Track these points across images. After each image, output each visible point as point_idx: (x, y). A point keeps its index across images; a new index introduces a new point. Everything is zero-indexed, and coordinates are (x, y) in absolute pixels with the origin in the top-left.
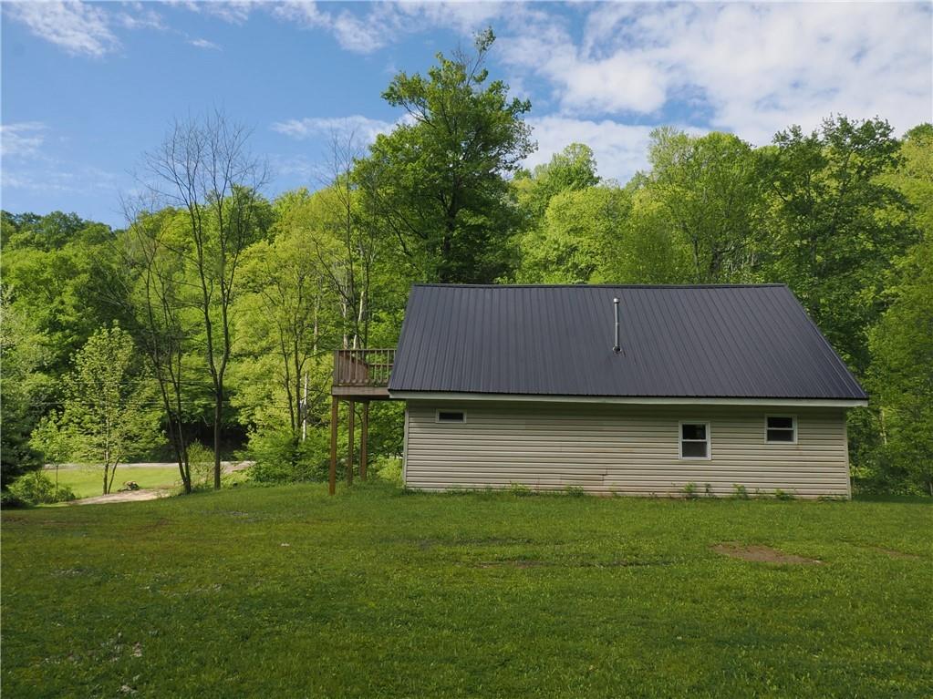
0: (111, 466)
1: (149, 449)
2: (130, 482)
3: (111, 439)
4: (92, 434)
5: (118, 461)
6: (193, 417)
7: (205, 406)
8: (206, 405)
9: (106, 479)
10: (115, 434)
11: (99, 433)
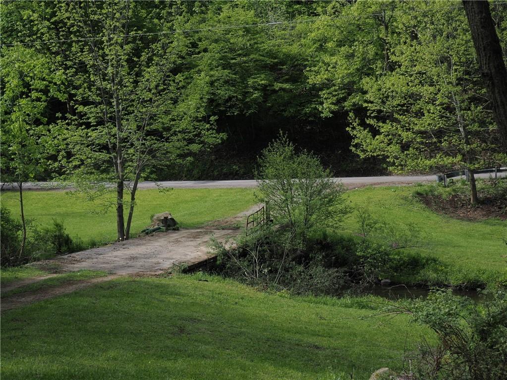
0: (129, 185)
1: (190, 154)
2: (162, 215)
3: (124, 135)
4: (88, 126)
5: (138, 177)
6: (248, 106)
7: (264, 88)
8: (265, 86)
9: (120, 209)
10: (129, 126)
11: (101, 123)
